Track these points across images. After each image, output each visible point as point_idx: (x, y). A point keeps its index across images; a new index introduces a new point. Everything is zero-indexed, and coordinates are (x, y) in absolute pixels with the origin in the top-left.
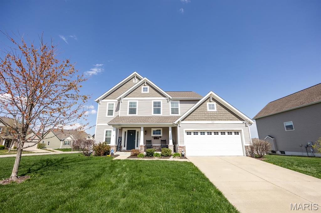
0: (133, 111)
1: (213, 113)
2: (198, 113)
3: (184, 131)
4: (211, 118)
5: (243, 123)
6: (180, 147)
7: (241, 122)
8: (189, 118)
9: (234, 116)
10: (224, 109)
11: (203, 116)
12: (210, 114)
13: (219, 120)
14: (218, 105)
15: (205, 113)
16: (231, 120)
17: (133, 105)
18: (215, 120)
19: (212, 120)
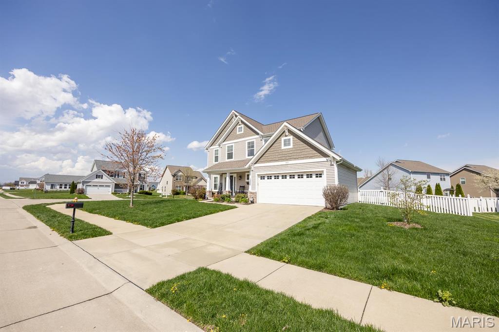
0: (230, 156)
1: (288, 150)
2: (271, 153)
3: (256, 176)
4: (285, 158)
5: (327, 161)
6: (251, 193)
7: (324, 159)
8: (262, 160)
9: (315, 152)
10: (303, 143)
11: (277, 157)
12: (284, 153)
13: (295, 159)
14: (296, 139)
15: (279, 151)
16: (311, 157)
17: (230, 148)
18: (290, 159)
19: (287, 160)
